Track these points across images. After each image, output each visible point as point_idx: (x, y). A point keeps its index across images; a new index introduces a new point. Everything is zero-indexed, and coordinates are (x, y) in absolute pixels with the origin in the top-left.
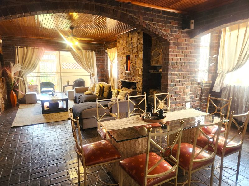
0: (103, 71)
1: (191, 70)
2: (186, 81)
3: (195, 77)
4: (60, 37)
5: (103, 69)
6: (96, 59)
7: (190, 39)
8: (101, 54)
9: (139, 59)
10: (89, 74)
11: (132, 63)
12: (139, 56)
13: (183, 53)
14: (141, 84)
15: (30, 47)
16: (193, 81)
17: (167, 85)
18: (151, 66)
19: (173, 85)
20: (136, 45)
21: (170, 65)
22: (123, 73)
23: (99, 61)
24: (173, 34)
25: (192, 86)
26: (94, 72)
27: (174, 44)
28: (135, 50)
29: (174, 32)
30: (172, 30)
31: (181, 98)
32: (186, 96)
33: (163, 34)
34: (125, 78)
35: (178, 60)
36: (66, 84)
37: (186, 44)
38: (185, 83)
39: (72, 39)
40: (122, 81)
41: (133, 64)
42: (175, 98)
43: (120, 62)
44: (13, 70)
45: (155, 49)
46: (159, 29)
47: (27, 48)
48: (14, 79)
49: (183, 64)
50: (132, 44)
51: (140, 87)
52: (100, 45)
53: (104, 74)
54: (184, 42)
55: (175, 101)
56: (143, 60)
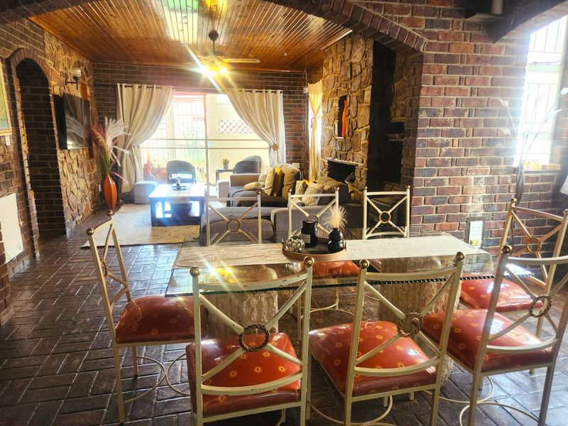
0: (298, 137)
1: (491, 131)
2: (471, 162)
3: (505, 151)
4: (189, 59)
5: (301, 134)
6: (284, 110)
7: (491, 44)
8: (297, 97)
9: (364, 105)
10: (267, 145)
11: (349, 117)
12: (363, 97)
13: (465, 84)
14: (364, 169)
15: (145, 86)
16: (497, 162)
17: (411, 172)
18: (392, 123)
19: (431, 173)
20: (358, 70)
21: (423, 116)
22: (332, 142)
23: (291, 114)
24: (436, 30)
25: (493, 178)
26: (277, 140)
27: (438, 59)
28: (357, 82)
29: (438, 27)
30: (432, 21)
31: (455, 207)
32: (470, 204)
33: (403, 31)
34: (334, 153)
35: (448, 102)
36: (222, 168)
37: (478, 59)
38: (470, 168)
39: (213, 62)
40: (329, 162)
41: (352, 120)
42: (434, 206)
43: (328, 114)
44: (110, 134)
45: (402, 77)
46: (391, 18)
47: (139, 87)
48: (111, 151)
49: (464, 116)
50: (351, 67)
51: (362, 176)
52: (295, 76)
53: (303, 146)
54: (472, 54)
55: (434, 214)
56: (372, 108)
